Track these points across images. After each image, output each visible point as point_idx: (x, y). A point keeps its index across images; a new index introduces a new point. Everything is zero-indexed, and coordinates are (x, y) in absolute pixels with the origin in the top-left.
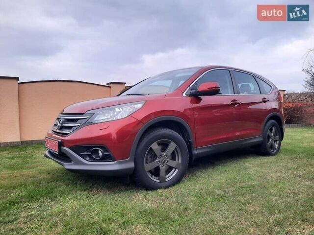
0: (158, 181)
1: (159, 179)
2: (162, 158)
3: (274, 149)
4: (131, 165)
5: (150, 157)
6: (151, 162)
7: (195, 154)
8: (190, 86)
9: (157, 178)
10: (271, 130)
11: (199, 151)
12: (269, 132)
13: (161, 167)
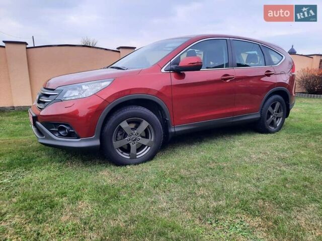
0: (129, 157)
1: (129, 156)
2: (133, 136)
3: (275, 127)
4: (97, 143)
5: (120, 135)
6: (121, 139)
7: (172, 133)
8: (172, 61)
9: (128, 155)
10: (273, 106)
11: (177, 130)
12: (270, 109)
13: (131, 144)
